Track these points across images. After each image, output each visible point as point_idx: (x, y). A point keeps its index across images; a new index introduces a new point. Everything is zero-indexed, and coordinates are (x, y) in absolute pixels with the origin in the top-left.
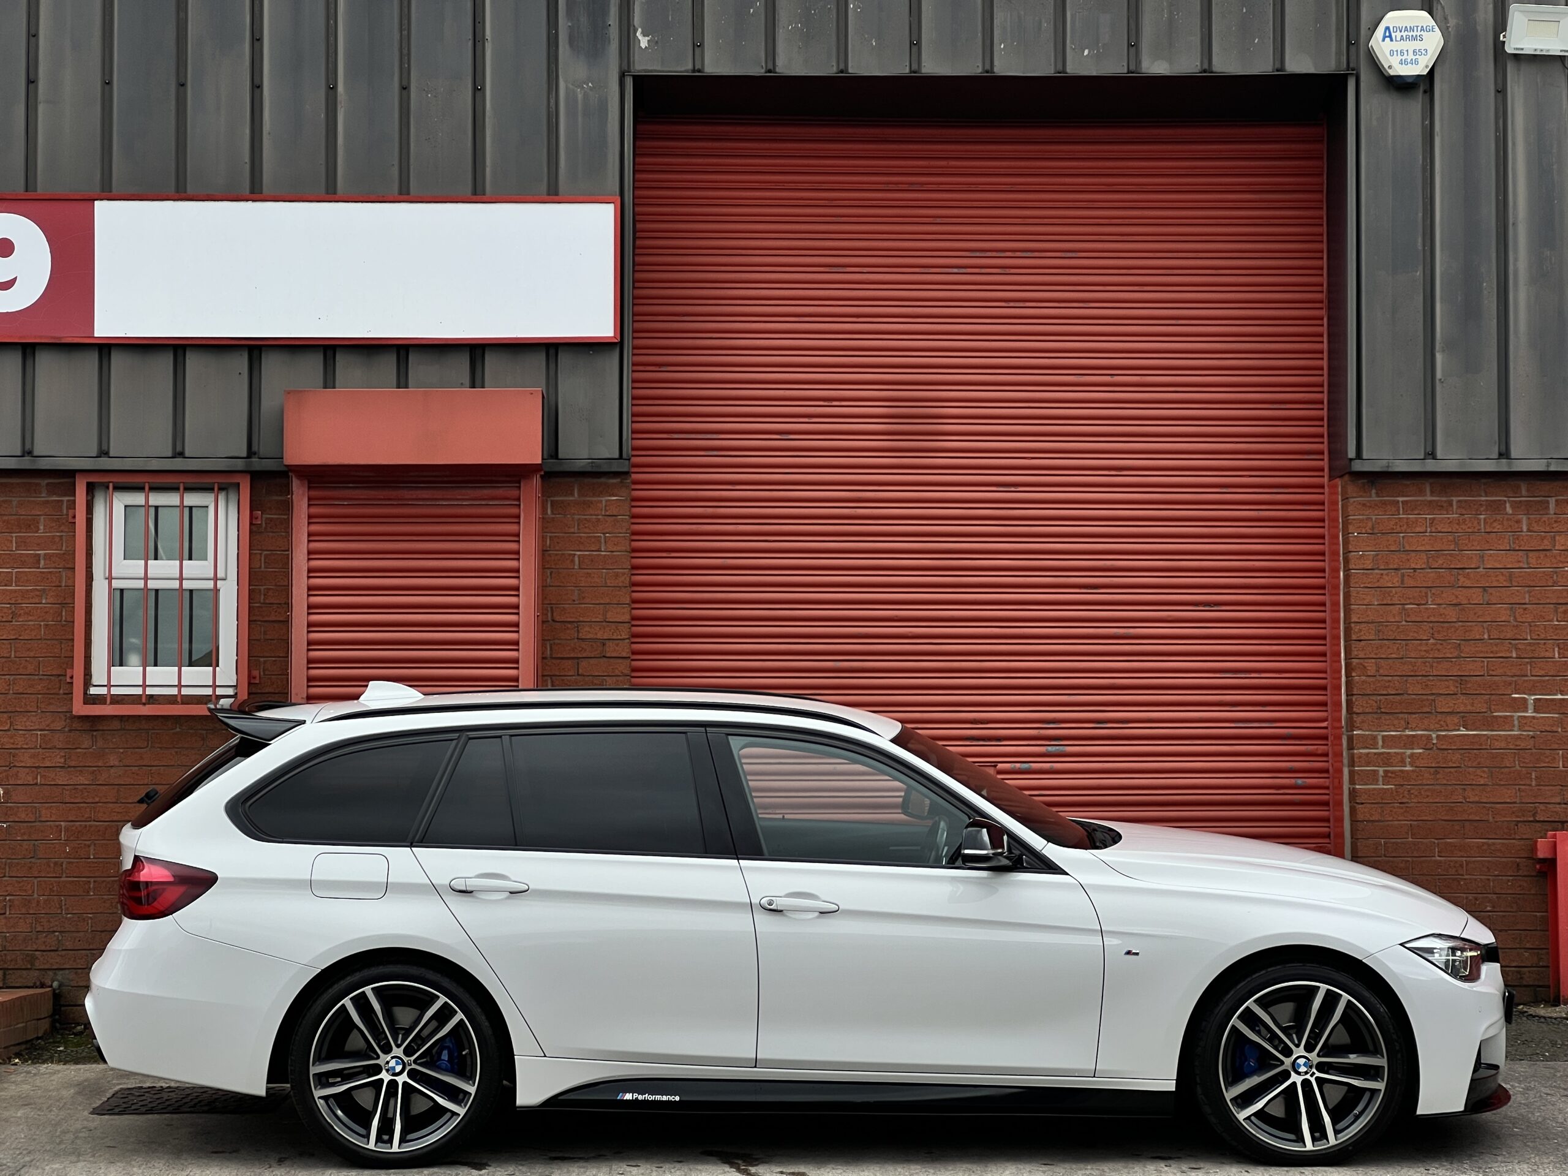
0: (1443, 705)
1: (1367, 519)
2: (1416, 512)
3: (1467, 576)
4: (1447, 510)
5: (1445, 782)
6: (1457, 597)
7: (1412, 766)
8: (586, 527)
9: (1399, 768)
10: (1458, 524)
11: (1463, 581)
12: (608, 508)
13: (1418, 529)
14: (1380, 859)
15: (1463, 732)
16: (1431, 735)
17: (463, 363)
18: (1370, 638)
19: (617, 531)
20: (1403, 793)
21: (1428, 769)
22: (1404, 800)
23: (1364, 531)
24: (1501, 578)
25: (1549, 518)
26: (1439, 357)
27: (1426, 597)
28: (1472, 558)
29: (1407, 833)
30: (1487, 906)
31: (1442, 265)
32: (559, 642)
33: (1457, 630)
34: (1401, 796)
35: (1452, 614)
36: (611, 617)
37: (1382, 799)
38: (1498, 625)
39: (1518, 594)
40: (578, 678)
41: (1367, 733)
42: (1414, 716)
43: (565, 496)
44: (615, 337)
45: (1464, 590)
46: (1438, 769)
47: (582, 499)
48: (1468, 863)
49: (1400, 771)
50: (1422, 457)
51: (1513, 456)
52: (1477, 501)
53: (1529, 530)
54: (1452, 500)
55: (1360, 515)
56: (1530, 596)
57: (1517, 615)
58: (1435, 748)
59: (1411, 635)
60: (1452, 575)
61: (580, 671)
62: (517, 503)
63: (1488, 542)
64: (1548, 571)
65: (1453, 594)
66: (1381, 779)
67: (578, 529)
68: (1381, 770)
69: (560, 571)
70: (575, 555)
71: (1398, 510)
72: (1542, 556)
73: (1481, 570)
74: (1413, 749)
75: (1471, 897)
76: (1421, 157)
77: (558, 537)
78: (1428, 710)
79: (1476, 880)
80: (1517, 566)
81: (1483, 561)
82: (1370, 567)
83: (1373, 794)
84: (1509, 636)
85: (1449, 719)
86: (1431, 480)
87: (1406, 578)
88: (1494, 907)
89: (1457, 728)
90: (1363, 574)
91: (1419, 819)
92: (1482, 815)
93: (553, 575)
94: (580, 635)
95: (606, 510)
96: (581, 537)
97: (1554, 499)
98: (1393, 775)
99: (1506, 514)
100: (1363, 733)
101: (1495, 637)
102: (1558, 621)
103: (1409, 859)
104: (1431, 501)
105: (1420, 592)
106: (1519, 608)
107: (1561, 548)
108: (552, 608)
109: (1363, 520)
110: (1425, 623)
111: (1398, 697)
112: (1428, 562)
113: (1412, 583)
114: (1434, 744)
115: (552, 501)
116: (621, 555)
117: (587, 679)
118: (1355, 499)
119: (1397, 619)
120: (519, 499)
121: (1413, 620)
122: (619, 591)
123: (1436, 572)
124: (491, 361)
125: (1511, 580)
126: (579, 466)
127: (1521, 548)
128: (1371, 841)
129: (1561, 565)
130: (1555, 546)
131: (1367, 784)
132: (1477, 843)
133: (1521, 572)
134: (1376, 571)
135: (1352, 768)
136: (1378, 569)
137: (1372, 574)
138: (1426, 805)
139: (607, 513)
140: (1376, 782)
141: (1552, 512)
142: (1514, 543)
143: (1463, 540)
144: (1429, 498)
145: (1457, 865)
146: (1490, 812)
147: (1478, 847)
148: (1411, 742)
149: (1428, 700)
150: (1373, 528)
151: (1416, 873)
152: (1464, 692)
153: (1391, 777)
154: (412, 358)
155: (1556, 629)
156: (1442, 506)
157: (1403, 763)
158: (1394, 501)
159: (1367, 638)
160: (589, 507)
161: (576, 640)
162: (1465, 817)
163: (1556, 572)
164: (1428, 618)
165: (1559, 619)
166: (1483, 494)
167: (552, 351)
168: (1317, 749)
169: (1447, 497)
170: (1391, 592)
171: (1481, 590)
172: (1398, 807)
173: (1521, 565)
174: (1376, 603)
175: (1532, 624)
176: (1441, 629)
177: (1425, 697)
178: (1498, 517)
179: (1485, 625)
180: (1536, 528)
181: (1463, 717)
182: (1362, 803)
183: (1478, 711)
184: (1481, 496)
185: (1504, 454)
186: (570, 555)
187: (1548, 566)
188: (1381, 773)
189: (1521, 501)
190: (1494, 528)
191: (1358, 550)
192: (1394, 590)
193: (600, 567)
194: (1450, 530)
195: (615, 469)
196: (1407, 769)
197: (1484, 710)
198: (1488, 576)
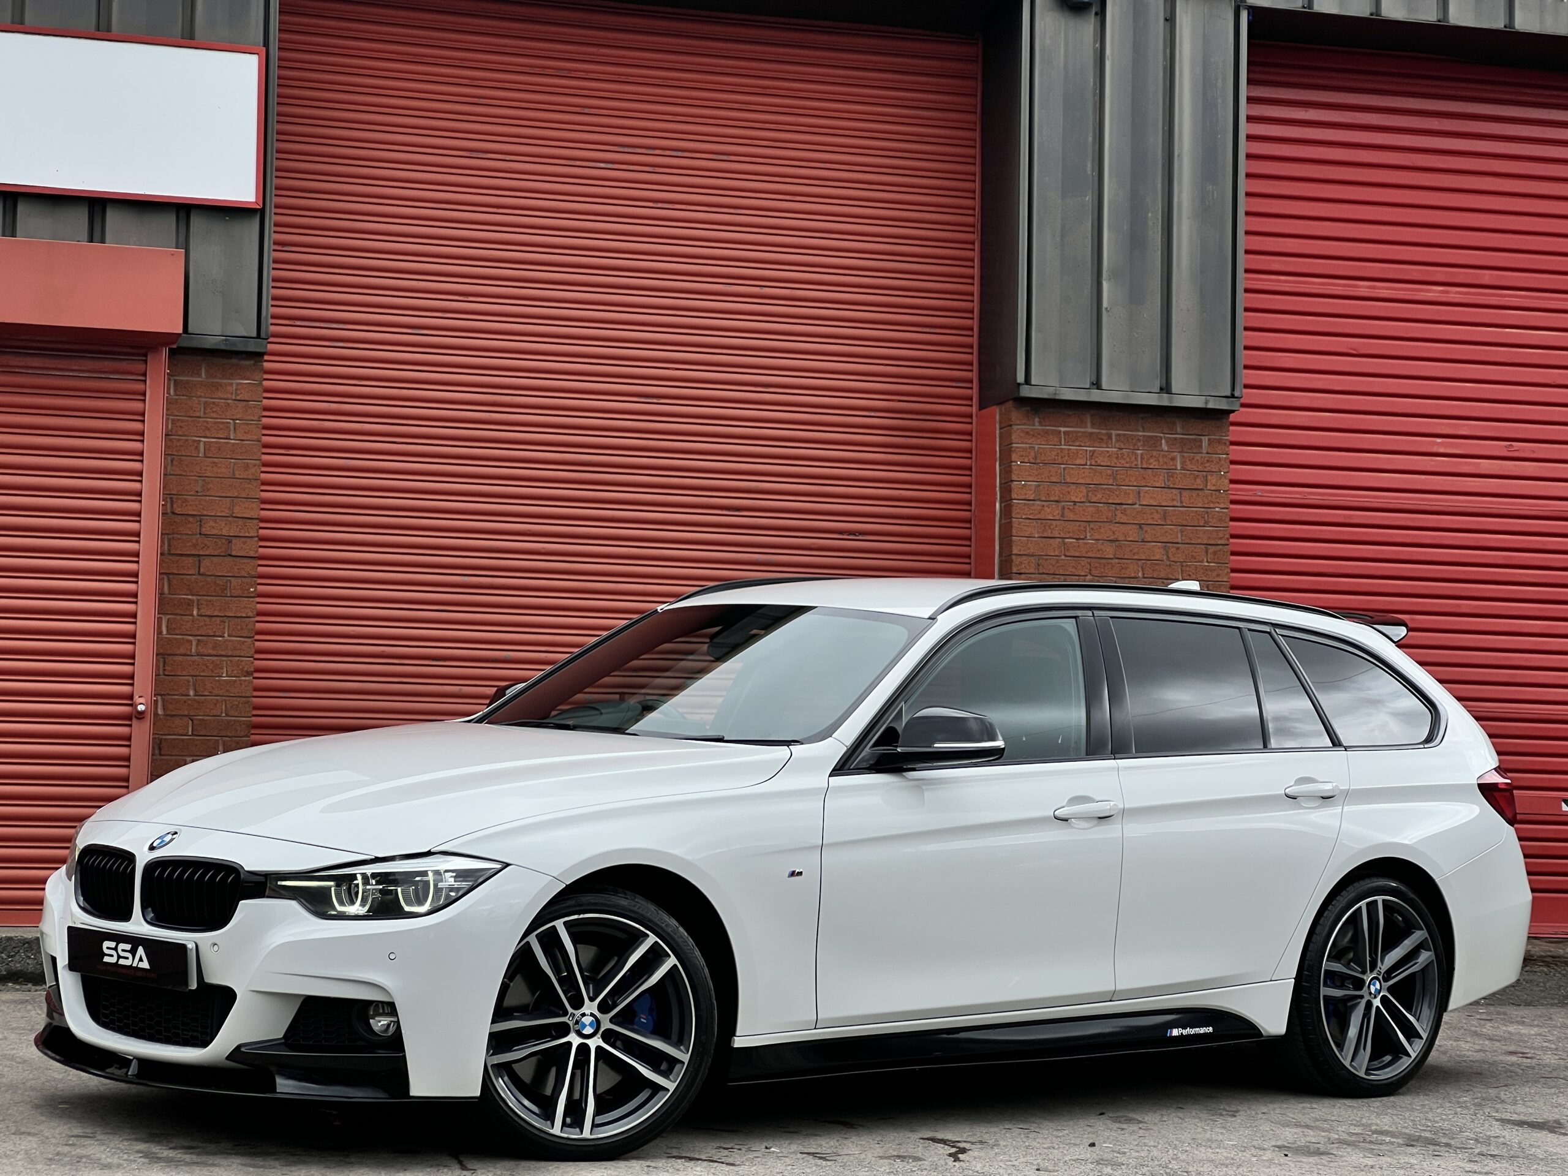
1: (1030, 448)
2: (1077, 444)
3: (1124, 512)
4: (1107, 443)
6: (1114, 533)
8: (213, 412)
10: (1117, 458)
11: (1120, 517)
12: (239, 392)
13: (1078, 462)
17: (80, 218)
18: (1032, 571)
19: (248, 418)
23: (1026, 460)
24: (1156, 516)
25: (1202, 457)
26: (1105, 285)
27: (1085, 531)
28: (1129, 494)
31: (1109, 191)
32: (179, 536)
33: (1114, 566)
35: (1109, 550)
36: (238, 511)
38: (1152, 563)
39: (1172, 532)
40: (199, 577)
43: (192, 376)
44: (256, 202)
45: (1122, 526)
47: (210, 380)
50: (1088, 386)
51: (1174, 390)
52: (1135, 436)
53: (1183, 469)
54: (1111, 434)
55: (1023, 443)
56: (1182, 536)
57: (1170, 555)
59: (1071, 570)
60: (1110, 510)
61: (202, 570)
62: (143, 378)
63: (1144, 478)
64: (1200, 511)
65: (1110, 529)
67: (205, 413)
69: (183, 458)
70: (200, 441)
71: (1061, 443)
72: (1194, 495)
73: (1137, 506)
76: (1092, 80)
77: (182, 421)
80: (1171, 504)
81: (1139, 497)
82: (1031, 498)
84: (1162, 575)
86: (1092, 412)
87: (1066, 511)
90: (1025, 504)
93: (175, 463)
94: (203, 530)
95: (237, 394)
96: (207, 422)
97: (1207, 438)
99: (1162, 451)
101: (1149, 576)
102: (1208, 562)
104: (1091, 434)
105: (1080, 526)
106: (1172, 547)
107: (1213, 488)
108: (171, 498)
109: (1025, 449)
110: (1083, 559)
112: (1088, 496)
113: (1072, 516)
115: (175, 380)
116: (252, 444)
117: (209, 579)
118: (1019, 427)
119: (1057, 553)
120: (145, 375)
121: (1072, 554)
122: (248, 483)
123: (1094, 506)
124: (113, 218)
125: (1165, 519)
126: (210, 343)
127: (1176, 486)
129: (1212, 505)
130: (1206, 486)
133: (1174, 510)
134: (1037, 502)
136: (1039, 500)
137: (1033, 504)
139: (238, 398)
141: (1205, 451)
142: (1168, 480)
143: (1121, 474)
144: (1090, 430)
150: (1035, 458)
154: (22, 209)
155: (1206, 570)
156: (1102, 439)
158: (1056, 431)
159: (1027, 572)
160: (218, 389)
161: (198, 536)
163: (1207, 513)
164: (1087, 553)
165: (1209, 560)
166: (1141, 430)
167: (182, 214)
169: (1107, 430)
170: (1051, 524)
171: (1138, 526)
173: (1175, 503)
174: (1036, 536)
175: (1184, 564)
176: (1098, 565)
178: (1155, 453)
179: (1140, 563)
180: (1189, 467)
184: (1139, 431)
185: (1166, 388)
186: (194, 441)
187: (1200, 505)
189: (1176, 439)
190: (1150, 464)
191: (1021, 479)
192: (1054, 522)
193: (228, 456)
194: (1109, 464)
195: (251, 349)
198: (1144, 513)
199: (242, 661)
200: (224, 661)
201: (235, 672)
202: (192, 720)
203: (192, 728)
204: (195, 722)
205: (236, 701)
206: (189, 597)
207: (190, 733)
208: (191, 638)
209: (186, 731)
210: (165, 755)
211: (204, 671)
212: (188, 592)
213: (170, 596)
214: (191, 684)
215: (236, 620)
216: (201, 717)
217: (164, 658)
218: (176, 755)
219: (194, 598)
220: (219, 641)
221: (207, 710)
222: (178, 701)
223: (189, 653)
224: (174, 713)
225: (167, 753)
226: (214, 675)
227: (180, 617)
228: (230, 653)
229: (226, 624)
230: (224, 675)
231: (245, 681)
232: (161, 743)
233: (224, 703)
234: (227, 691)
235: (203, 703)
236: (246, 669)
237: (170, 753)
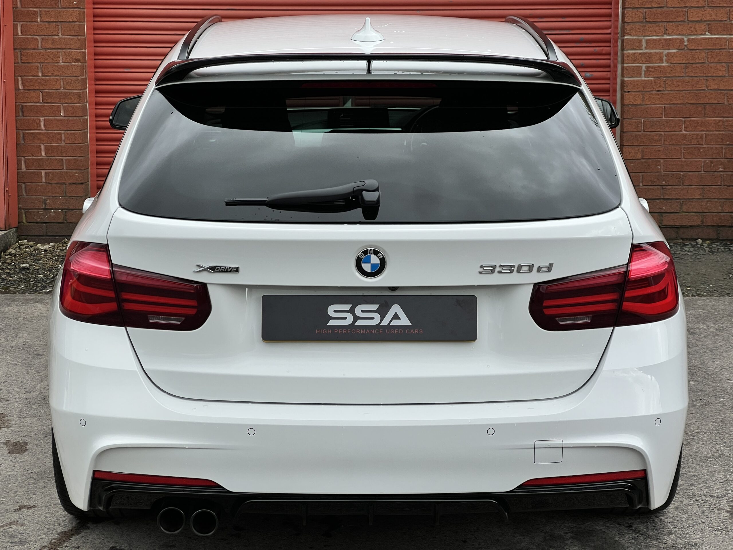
0: (694, 16)
5: (692, 74)
7: (668, 63)
9: (657, 65)
14: (640, 133)
15: (708, 36)
16: (683, 39)
20: (660, 83)
21: (680, 65)
22: (661, 89)
29: (662, 114)
30: (720, 167)
34: (659, 85)
37: (644, 88)
41: (634, 38)
42: (671, 24)
46: (688, 65)
48: (706, 135)
49: (658, 66)
58: (686, 48)
66: (643, 73)
68: (644, 66)
74: (669, 49)
75: (708, 161)
78: (682, 19)
79: (712, 148)
83: (637, 84)
85: (697, 26)
88: (724, 169)
89: (703, 33)
91: (671, 103)
92: (719, 99)
98: (652, 70)
100: (632, 37)
103: (662, 133)
111: (660, 10)
114: (685, 45)
128: (634, 120)
131: (632, 77)
132: (715, 120)
135: (623, 65)
138: (677, 92)
140: (640, 75)
145: (699, 137)
146: (726, 97)
147: (715, 123)
148: (668, 44)
149: (682, 11)
151: (667, 143)
152: (710, 5)
153: (651, 71)
157: (661, 61)
162: (706, 100)
168: (603, 50)
172: (656, 94)
177: (680, 9)
181: (709, 24)
182: (629, 92)
183: (720, 20)
188: (644, 68)
196: (663, 65)
197: (725, 19)
199: (72, 52)
200: (59, 52)
201: (68, 59)
202: (42, 92)
203: (43, 98)
204: (44, 94)
205: (70, 79)
206: (34, 9)
207: (41, 101)
208: (37, 37)
209: (38, 100)
210: (26, 116)
211: (47, 59)
212: (33, 6)
213: (21, 9)
214: (39, 68)
215: (66, 24)
216: (47, 91)
217: (21, 51)
218: (33, 116)
219: (38, 10)
220: (56, 39)
221: (51, 86)
222: (31, 80)
223: (36, 47)
224: (29, 88)
225: (27, 115)
226: (54, 62)
227: (29, 23)
228: (63, 47)
229: (60, 27)
230: (61, 62)
231: (75, 65)
232: (23, 108)
233: (62, 81)
234: (63, 72)
235: (48, 81)
236: (75, 57)
237: (29, 115)
